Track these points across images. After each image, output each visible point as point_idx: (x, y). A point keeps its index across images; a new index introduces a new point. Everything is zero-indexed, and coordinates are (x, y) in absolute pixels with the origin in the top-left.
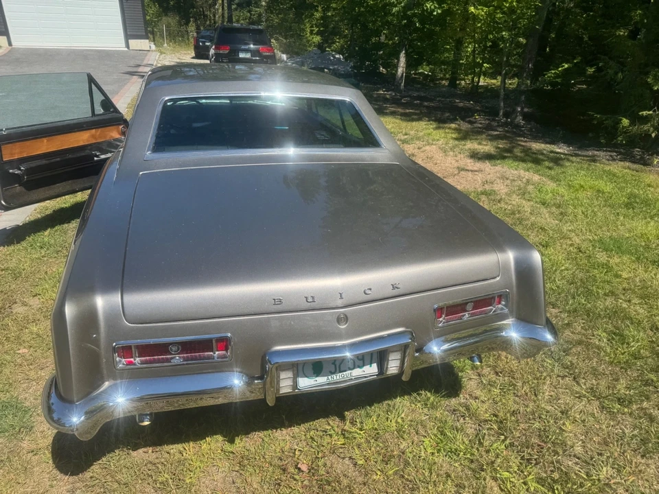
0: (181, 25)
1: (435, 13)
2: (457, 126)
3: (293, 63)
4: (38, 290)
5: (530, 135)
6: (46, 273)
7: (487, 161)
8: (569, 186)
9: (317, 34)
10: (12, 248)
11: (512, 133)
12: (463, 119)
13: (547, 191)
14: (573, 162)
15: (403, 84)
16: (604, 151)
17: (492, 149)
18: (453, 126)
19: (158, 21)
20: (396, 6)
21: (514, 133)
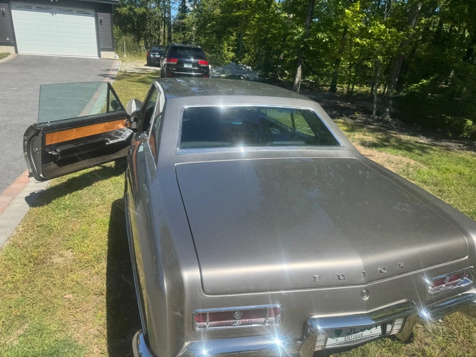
0: (135, 42)
1: (324, 41)
2: (343, 121)
3: (217, 72)
4: (69, 244)
5: (397, 129)
6: (73, 230)
7: (374, 148)
8: (438, 169)
9: (232, 51)
10: (41, 208)
11: (384, 127)
12: (347, 115)
13: (424, 173)
14: (435, 151)
15: (298, 89)
16: (454, 142)
17: (375, 139)
18: (340, 120)
19: (119, 39)
20: (296, 35)
21: (385, 127)
